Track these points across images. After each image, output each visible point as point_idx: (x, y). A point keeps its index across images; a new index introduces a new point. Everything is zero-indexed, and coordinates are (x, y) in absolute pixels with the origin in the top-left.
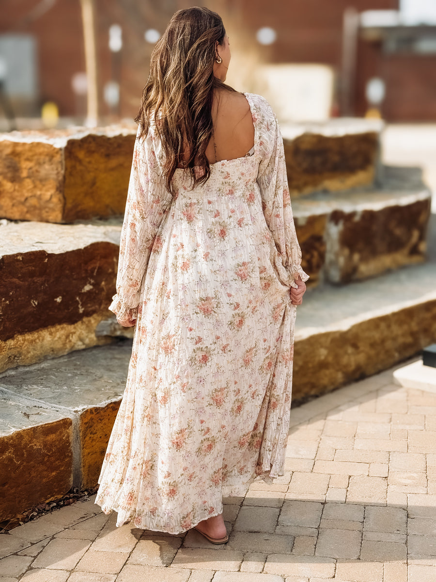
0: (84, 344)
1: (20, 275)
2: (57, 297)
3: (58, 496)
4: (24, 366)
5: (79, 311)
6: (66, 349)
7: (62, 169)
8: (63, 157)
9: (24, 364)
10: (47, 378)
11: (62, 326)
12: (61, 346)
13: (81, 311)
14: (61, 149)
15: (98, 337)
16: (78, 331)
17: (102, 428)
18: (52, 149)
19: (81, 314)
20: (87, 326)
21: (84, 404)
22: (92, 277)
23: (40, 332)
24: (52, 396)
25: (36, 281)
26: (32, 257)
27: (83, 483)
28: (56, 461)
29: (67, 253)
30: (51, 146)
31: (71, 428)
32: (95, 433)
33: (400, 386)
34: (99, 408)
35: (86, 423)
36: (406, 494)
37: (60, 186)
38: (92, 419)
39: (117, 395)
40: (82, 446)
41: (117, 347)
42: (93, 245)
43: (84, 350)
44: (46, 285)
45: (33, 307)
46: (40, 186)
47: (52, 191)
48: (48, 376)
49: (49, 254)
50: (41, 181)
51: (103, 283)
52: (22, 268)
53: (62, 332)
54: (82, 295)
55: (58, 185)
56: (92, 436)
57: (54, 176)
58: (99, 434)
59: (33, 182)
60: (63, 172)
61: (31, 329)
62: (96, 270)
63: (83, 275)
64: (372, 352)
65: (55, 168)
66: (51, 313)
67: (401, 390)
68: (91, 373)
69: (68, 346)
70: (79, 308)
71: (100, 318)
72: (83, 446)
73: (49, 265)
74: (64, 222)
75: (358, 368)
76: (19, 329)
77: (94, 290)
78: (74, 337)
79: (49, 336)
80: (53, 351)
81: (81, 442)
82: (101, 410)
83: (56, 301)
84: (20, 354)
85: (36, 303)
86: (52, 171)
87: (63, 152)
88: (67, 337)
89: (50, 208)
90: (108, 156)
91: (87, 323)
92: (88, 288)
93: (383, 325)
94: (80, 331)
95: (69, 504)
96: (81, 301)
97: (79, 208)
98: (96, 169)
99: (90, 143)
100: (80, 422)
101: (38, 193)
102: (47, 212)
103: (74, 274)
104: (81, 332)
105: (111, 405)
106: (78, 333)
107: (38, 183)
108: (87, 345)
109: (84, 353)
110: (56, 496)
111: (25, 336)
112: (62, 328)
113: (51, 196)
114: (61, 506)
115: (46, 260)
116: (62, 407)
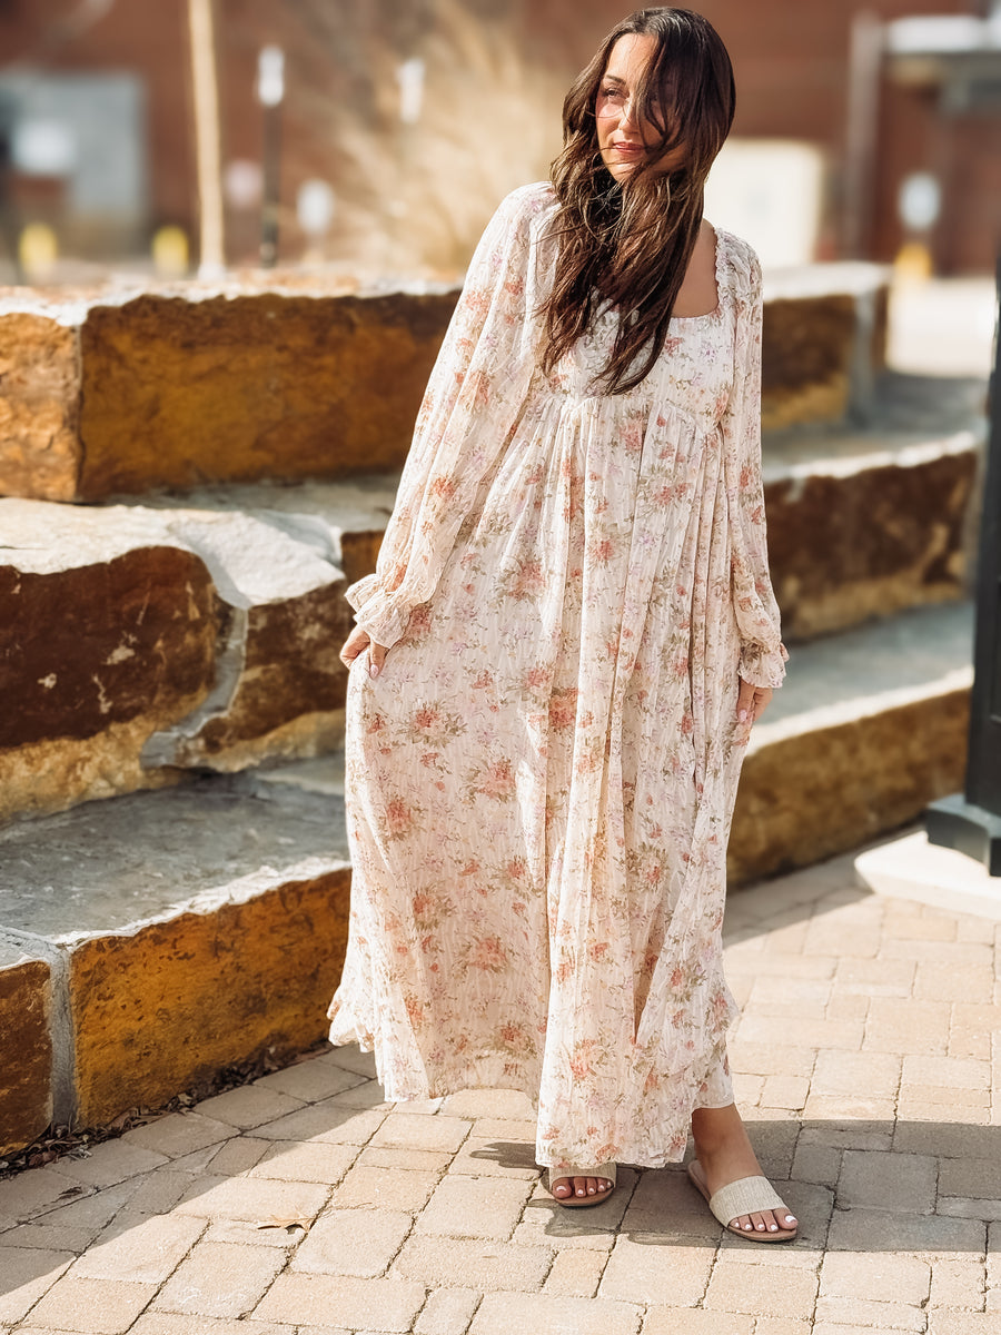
0: (112, 785)
2: (44, 676)
3: (15, 1145)
5: (99, 709)
6: (66, 797)
7: (76, 376)
8: (78, 347)
10: (10, 865)
11: (57, 743)
12: (56, 790)
13: (105, 707)
14: (73, 330)
15: (146, 769)
16: (97, 755)
17: (128, 985)
18: (55, 327)
19: (104, 715)
20: (121, 745)
21: (85, 929)
22: (132, 629)
24: (12, 908)
27: (78, 1114)
28: (12, 1061)
29: (70, 571)
30: (52, 322)
31: (50, 986)
32: (111, 997)
33: (868, 891)
34: (120, 937)
35: (86, 974)
36: (841, 1150)
37: (72, 416)
38: (101, 964)
39: (167, 908)
40: (76, 1027)
41: (192, 795)
42: (135, 555)
43: (112, 799)
44: (18, 647)
46: (28, 415)
47: (54, 428)
48: (15, 862)
49: (23, 575)
50: (29, 403)
51: (160, 644)
53: (58, 757)
54: (106, 671)
55: (67, 414)
56: (102, 1003)
57: (56, 393)
58: (119, 1000)
59: (12, 406)
60: (77, 383)
62: (142, 613)
63: (111, 625)
64: (812, 811)
65: (60, 375)
66: (29, 713)
67: (869, 901)
68: (119, 854)
69: (72, 790)
70: (99, 701)
71: (151, 726)
72: (79, 1026)
73: (24, 601)
74: (80, 499)
75: (776, 847)
77: (137, 659)
78: (86, 768)
79: (24, 766)
80: (34, 801)
81: (75, 1019)
82: (126, 943)
83: (42, 685)
86: (55, 380)
87: (76, 336)
88: (71, 768)
89: (48, 468)
90: (188, 346)
91: (119, 736)
92: (121, 654)
93: (838, 748)
94: (102, 755)
95: (41, 1164)
96: (105, 684)
97: (119, 468)
98: (161, 377)
99: (145, 315)
100: (71, 972)
101: (23, 431)
102: (43, 476)
103: (86, 621)
104: (105, 758)
105: (151, 932)
106: (96, 760)
107: (21, 407)
108: (119, 788)
109: (113, 807)
110: (10, 1145)
112: (58, 749)
113: (52, 439)
114: (21, 1169)
115: (17, 589)
116: (32, 935)
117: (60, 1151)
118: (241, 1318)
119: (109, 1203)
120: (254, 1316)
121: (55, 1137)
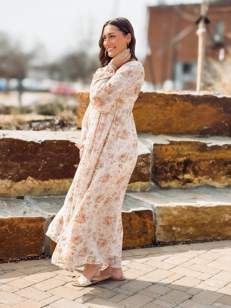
1: (54, 151)
2: (75, 164)
3: (35, 255)
4: (53, 195)
9: (53, 194)
23: (64, 180)
24: (48, 208)
25: (63, 154)
26: (62, 143)
28: (35, 237)
31: (45, 223)
44: (69, 158)
45: (61, 167)
52: (55, 147)
61: (59, 178)
66: (71, 172)
73: (71, 148)
76: (52, 176)
83: (75, 166)
84: (51, 189)
85: (62, 165)
95: (38, 259)
110: (34, 254)
111: (55, 181)
114: (33, 259)
115: (70, 145)
116: (46, 212)
117: (43, 258)
118: (45, 291)
119: (43, 268)
120: (48, 292)
121: (45, 255)
